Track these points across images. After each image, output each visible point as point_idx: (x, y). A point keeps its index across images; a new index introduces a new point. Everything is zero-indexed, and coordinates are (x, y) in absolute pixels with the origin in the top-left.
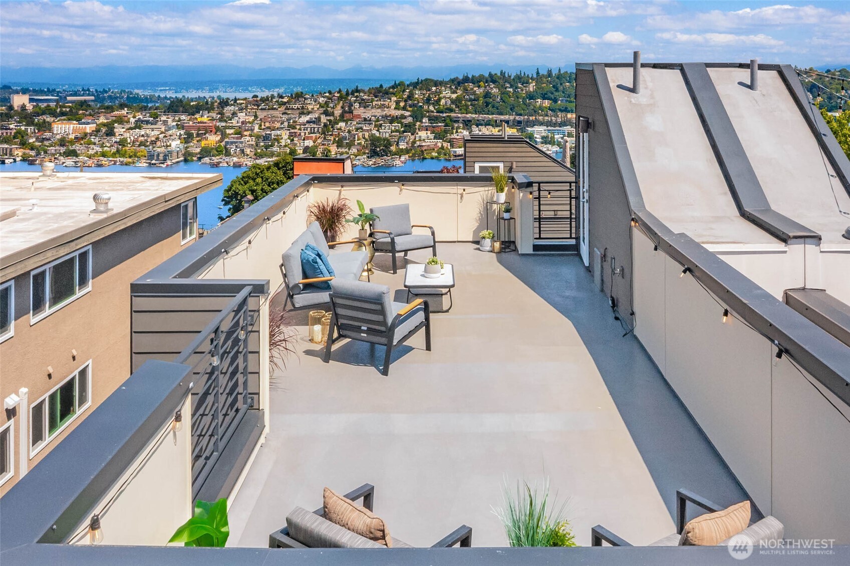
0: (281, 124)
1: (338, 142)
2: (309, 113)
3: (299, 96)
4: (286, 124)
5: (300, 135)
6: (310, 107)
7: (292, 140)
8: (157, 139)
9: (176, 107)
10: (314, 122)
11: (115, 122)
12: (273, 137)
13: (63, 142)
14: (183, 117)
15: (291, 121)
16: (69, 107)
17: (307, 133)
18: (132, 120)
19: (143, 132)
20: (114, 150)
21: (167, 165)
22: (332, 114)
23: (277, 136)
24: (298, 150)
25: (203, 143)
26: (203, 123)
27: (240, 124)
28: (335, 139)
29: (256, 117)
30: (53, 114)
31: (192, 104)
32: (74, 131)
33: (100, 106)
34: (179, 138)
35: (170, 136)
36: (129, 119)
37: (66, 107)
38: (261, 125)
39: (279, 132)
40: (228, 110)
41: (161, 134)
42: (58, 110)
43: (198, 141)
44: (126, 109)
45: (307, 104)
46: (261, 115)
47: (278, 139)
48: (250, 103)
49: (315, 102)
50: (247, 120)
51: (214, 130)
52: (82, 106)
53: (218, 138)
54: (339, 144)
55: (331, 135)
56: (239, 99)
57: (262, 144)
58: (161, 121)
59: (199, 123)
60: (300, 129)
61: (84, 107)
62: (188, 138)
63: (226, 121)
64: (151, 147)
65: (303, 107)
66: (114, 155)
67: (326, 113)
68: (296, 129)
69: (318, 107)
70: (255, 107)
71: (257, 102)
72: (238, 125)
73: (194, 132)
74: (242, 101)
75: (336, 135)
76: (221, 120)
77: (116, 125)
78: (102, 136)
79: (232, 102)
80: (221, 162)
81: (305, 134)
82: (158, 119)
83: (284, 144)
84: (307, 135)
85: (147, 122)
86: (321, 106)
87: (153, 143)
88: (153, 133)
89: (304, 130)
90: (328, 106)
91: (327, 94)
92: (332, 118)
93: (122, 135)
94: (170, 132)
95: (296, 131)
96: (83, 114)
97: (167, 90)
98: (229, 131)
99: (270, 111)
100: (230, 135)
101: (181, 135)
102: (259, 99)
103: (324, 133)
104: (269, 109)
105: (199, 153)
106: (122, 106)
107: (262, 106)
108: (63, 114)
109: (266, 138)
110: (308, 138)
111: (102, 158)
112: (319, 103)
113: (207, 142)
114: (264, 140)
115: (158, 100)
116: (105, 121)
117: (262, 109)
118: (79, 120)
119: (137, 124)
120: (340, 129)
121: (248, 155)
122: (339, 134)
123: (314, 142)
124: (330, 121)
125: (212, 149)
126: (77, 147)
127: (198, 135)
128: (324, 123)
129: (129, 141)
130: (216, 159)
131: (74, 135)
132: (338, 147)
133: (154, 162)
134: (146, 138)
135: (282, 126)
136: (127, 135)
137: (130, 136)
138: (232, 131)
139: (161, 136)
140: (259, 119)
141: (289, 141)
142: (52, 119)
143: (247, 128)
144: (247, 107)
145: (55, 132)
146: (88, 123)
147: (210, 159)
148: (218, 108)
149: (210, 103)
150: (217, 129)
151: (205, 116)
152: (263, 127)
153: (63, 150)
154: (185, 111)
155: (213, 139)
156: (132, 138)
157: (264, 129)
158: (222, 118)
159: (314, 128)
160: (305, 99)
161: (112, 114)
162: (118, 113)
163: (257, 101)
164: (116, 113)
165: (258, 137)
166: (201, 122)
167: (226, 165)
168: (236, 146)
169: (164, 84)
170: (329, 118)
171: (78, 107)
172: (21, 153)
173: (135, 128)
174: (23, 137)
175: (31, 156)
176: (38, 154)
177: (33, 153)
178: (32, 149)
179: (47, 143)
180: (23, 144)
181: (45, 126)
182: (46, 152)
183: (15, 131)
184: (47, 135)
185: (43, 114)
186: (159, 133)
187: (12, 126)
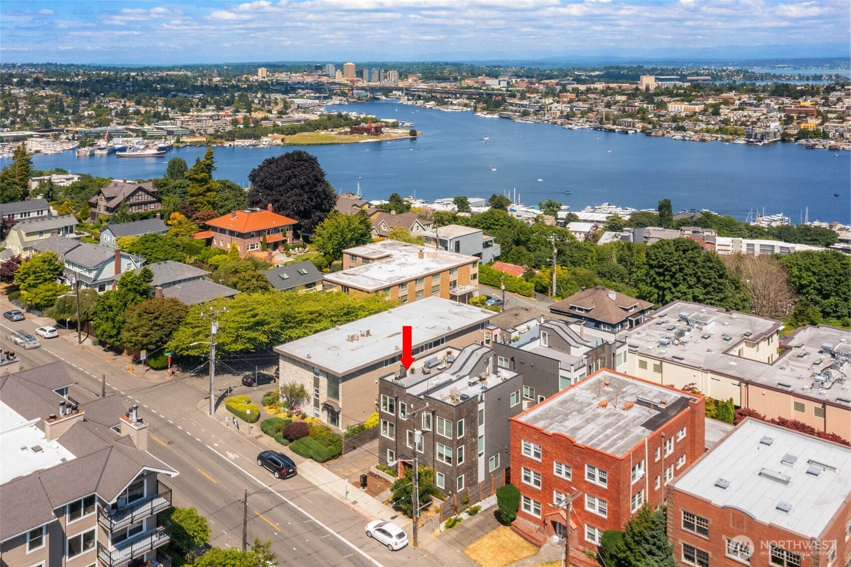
8: (758, 119)
9: (780, 91)
11: (722, 103)
13: (675, 119)
14: (786, 101)
18: (737, 102)
19: (745, 113)
20: (717, 127)
25: (802, 126)
26: (805, 107)
27: (844, 109)
30: (670, 95)
31: (797, 89)
32: (685, 110)
34: (779, 120)
35: (771, 117)
36: (735, 101)
40: (834, 95)
41: (762, 115)
42: (675, 91)
43: (798, 123)
44: (734, 92)
51: (815, 114)
52: (696, 87)
53: (819, 121)
56: (846, 85)
58: (764, 104)
59: (801, 107)
61: (697, 89)
62: (788, 120)
63: (829, 106)
64: (751, 127)
66: (717, 132)
72: (842, 109)
73: (795, 116)
74: (850, 87)
76: (824, 105)
77: (722, 106)
78: (709, 115)
79: (840, 87)
80: (817, 144)
82: (762, 102)
85: (751, 105)
87: (754, 123)
88: (755, 115)
93: (726, 115)
94: (772, 114)
96: (695, 96)
98: (830, 116)
100: (832, 119)
101: (781, 117)
105: (797, 135)
106: (731, 89)
108: (677, 95)
111: (706, 134)
113: (806, 125)
116: (714, 102)
118: (689, 101)
119: (741, 106)
121: (847, 139)
125: (810, 131)
126: (686, 124)
127: (798, 118)
129: (732, 120)
130: (812, 142)
131: (685, 113)
133: (752, 140)
134: (747, 118)
136: (731, 115)
137: (733, 116)
138: (834, 116)
139: (763, 117)
142: (669, 99)
143: (850, 113)
145: (670, 110)
146: (697, 105)
147: (807, 141)
148: (823, 93)
149: (815, 89)
150: (819, 113)
151: (809, 101)
153: (674, 125)
154: (789, 95)
155: (812, 123)
156: (735, 118)
158: (826, 102)
161: (720, 96)
162: (726, 95)
164: (724, 95)
166: (803, 106)
167: (822, 147)
168: (836, 130)
171: (692, 89)
172: (641, 126)
173: (739, 109)
174: (644, 113)
175: (649, 129)
176: (654, 127)
177: (650, 126)
178: (650, 123)
179: (662, 119)
180: (643, 119)
181: (662, 105)
182: (660, 126)
183: (638, 108)
184: (663, 112)
185: (663, 94)
186: (760, 114)
187: (637, 104)
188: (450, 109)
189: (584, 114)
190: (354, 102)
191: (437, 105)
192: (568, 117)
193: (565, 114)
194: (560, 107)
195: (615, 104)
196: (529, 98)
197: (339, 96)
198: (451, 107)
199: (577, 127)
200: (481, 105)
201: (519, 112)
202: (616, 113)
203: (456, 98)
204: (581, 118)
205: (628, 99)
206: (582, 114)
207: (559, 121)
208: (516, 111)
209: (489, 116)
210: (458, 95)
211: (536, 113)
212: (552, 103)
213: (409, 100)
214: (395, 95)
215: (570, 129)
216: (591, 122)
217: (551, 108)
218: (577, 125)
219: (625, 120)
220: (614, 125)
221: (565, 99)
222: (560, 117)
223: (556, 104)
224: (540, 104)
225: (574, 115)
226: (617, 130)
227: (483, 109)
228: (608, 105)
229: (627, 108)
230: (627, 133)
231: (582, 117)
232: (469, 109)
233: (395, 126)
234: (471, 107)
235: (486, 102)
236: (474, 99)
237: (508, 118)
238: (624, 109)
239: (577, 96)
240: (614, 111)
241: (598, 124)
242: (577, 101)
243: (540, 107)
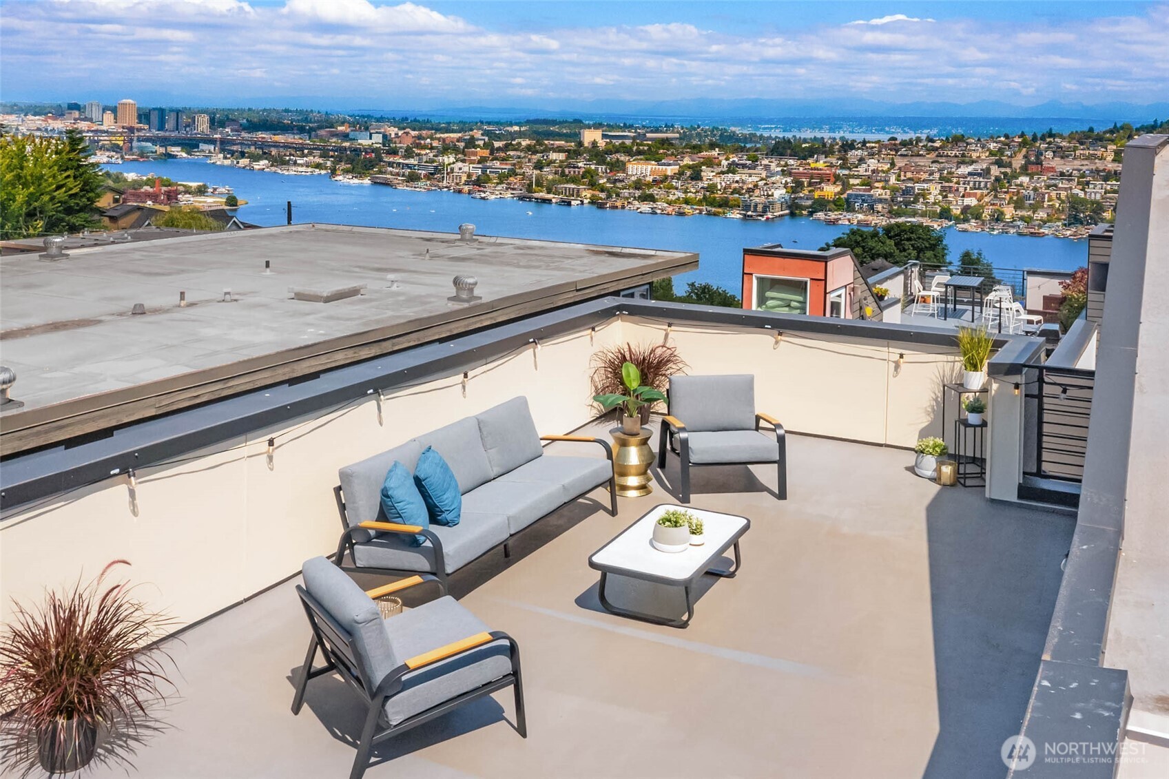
0: (930, 175)
1: (1016, 202)
2: (973, 162)
3: (958, 140)
4: (937, 176)
5: (957, 190)
6: (974, 155)
7: (946, 196)
8: (756, 186)
9: (781, 149)
10: (979, 175)
11: (703, 164)
12: (916, 191)
13: (638, 185)
14: (791, 162)
15: (946, 172)
16: (648, 145)
17: (968, 188)
18: (725, 163)
19: (737, 178)
20: (700, 196)
21: (768, 219)
22: (1010, 165)
23: (923, 190)
24: (954, 210)
25: (816, 195)
26: (818, 169)
27: (870, 173)
28: (1011, 198)
29: (893, 164)
30: (628, 151)
31: (804, 146)
32: (652, 172)
33: (687, 145)
34: (785, 187)
35: (773, 183)
36: (721, 161)
37: (645, 145)
38: (899, 176)
39: (926, 186)
40: (853, 155)
41: (761, 180)
42: (635, 148)
43: (809, 191)
44: (717, 149)
45: (970, 150)
46: (900, 162)
47: (924, 194)
48: (885, 146)
49: (983, 148)
50: (880, 169)
51: (832, 179)
52: (663, 145)
53: (838, 189)
54: (1019, 205)
55: (1005, 192)
56: (869, 142)
57: (900, 199)
58: (761, 165)
59: (812, 169)
60: (958, 183)
61: (665, 146)
62: (797, 187)
63: (850, 169)
64: (747, 196)
65: (963, 154)
66: (700, 202)
67: (999, 164)
68: (952, 182)
69: (987, 154)
70: (892, 153)
71: (895, 147)
72: (867, 173)
73: (805, 181)
74: (873, 145)
75: (1013, 192)
76: (842, 167)
77: (704, 167)
78: (686, 180)
79: (860, 145)
80: (840, 219)
81: (966, 189)
82: (759, 163)
83: (933, 201)
84: (968, 191)
85: (744, 166)
86: (992, 154)
87: (750, 191)
88: (750, 180)
89: (964, 184)
90: (1002, 154)
91: (1002, 139)
92: (1008, 170)
93: (710, 179)
94: (774, 179)
95: (951, 184)
96: (665, 153)
97: (772, 128)
98: (852, 181)
99: (914, 158)
100: (855, 185)
101: (786, 183)
102: (898, 142)
103: (994, 189)
104: (912, 156)
105: (811, 207)
106: (712, 146)
107: (903, 150)
108: (639, 153)
109: (906, 192)
110: (969, 195)
111: (684, 206)
112: (989, 149)
113: (822, 193)
114: (904, 194)
115: (761, 140)
116: (691, 163)
117: (901, 155)
118: (658, 161)
119: (729, 168)
120: (1021, 185)
121: (878, 212)
122: (1018, 192)
123: (979, 200)
124: (1005, 174)
125: (829, 202)
126: (654, 191)
127: (810, 184)
128: (996, 177)
129: (719, 187)
130: (833, 215)
131: (652, 177)
132: (1016, 208)
133: (750, 213)
134: (741, 185)
135: (931, 178)
136: (716, 180)
137: (720, 182)
138: (857, 181)
139: (761, 183)
140: (897, 168)
141: (940, 198)
142: (627, 158)
143: (879, 178)
144: (880, 151)
145: (630, 173)
146: (669, 165)
147: (826, 215)
148: (839, 151)
149: (828, 145)
150: (837, 178)
151: (821, 162)
152: (902, 178)
153: (638, 193)
154: (794, 155)
155: (830, 190)
156: (724, 184)
157: (903, 180)
158: (844, 164)
159: (980, 182)
160: (968, 144)
161: (699, 155)
162: (707, 153)
163: (895, 145)
164: (704, 153)
165: (894, 190)
166: (815, 169)
167: (847, 223)
168: (863, 201)
169: (770, 121)
170: (1003, 170)
171: (659, 145)
172: (589, 196)
173: (727, 172)
174: (592, 177)
175: (601, 199)
176: (609, 196)
177: (603, 195)
178: (602, 191)
179: (619, 185)
180: (593, 185)
181: (619, 166)
182: (618, 195)
183: (583, 170)
184: (621, 175)
185: (617, 152)
186: (758, 179)
187: (580, 165)
188: (292, 171)
189: (502, 178)
190: (134, 160)
191: (272, 166)
192: (479, 183)
193: (474, 178)
194: (466, 168)
195: (548, 165)
196: (418, 155)
197: (108, 150)
198: (294, 168)
199: (493, 197)
200: (343, 166)
201: (403, 176)
202: (550, 177)
203: (303, 156)
204: (498, 184)
205: (568, 158)
206: (499, 178)
207: (466, 188)
208: (398, 174)
209: (356, 181)
210: (306, 151)
211: (430, 176)
212: (454, 163)
213: (225, 158)
214: (203, 151)
215: (483, 198)
216: (513, 189)
217: (452, 170)
218: (493, 194)
219: (565, 186)
220: (548, 193)
221: (473, 158)
222: (467, 183)
223: (460, 164)
224: (435, 164)
225: (488, 180)
226: (554, 200)
227: (346, 172)
228: (539, 166)
229: (567, 171)
230: (569, 204)
231: (501, 183)
232: (323, 172)
233: (201, 191)
234: (326, 168)
235: (350, 161)
236: (332, 157)
237: (387, 184)
238: (563, 172)
239: (492, 153)
240: (548, 174)
241: (524, 192)
242: (492, 160)
243: (436, 168)
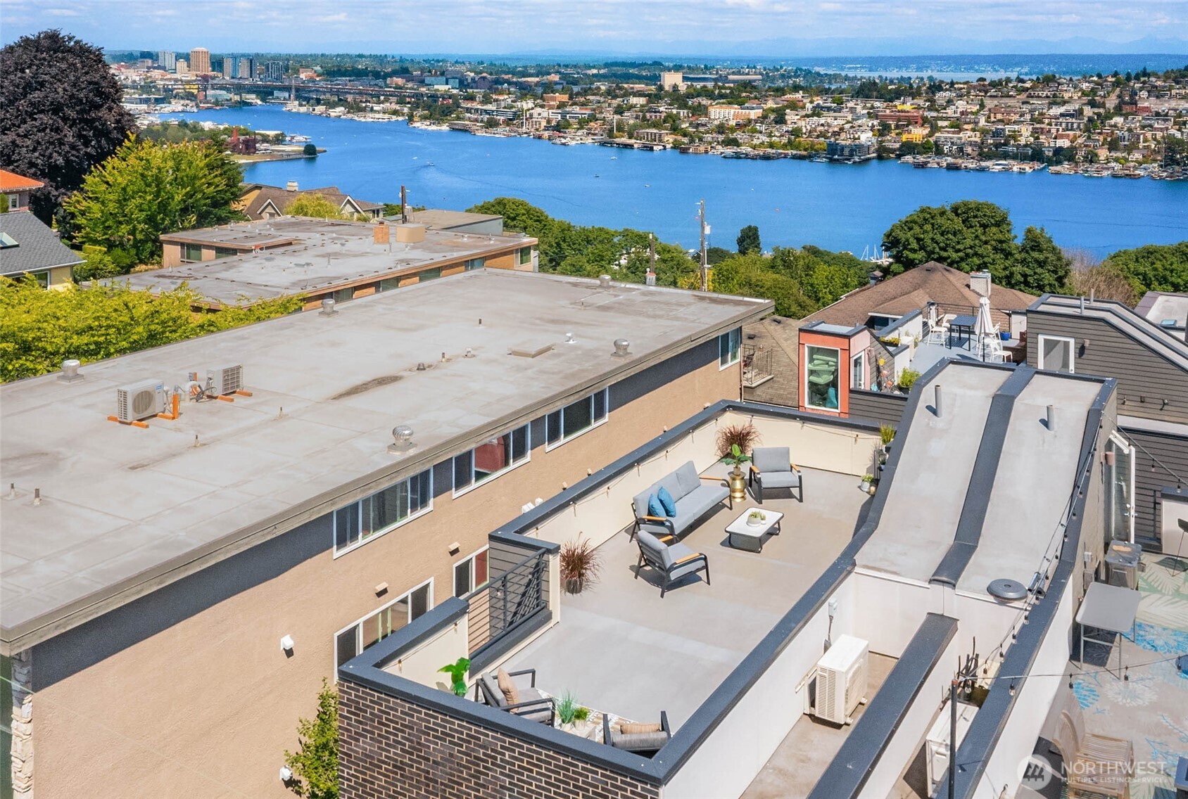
0: (1021, 116)
1: (1110, 144)
2: (1065, 103)
3: (1049, 80)
4: (1028, 117)
5: (1049, 131)
6: (1066, 96)
7: (1037, 138)
8: (842, 129)
9: (866, 90)
10: (1072, 116)
11: (787, 107)
12: (1007, 133)
13: (721, 129)
14: (877, 104)
15: (1037, 113)
16: (730, 88)
17: (1061, 130)
18: (809, 106)
19: (822, 121)
20: (785, 140)
21: (854, 162)
22: (1103, 105)
23: (1014, 131)
24: (1046, 152)
25: (904, 138)
26: (905, 112)
27: (958, 115)
28: (1105, 139)
29: (982, 106)
30: (710, 95)
31: (890, 87)
32: (736, 116)
33: (770, 87)
34: (871, 130)
35: (859, 126)
36: (805, 104)
37: (726, 88)
38: (989, 117)
39: (1016, 127)
40: (941, 97)
41: (846, 123)
42: (717, 92)
43: (897, 134)
44: (801, 92)
45: (1061, 91)
46: (990, 103)
47: (1015, 136)
48: (974, 87)
49: (1075, 88)
50: (969, 110)
51: (920, 121)
52: (745, 88)
53: (927, 131)
54: (1113, 146)
55: (1099, 133)
56: (957, 83)
57: (990, 141)
58: (847, 108)
59: (899, 111)
60: (1050, 124)
61: (748, 89)
62: (884, 130)
63: (938, 111)
64: (832, 140)
65: (1055, 94)
66: (784, 147)
67: (1092, 104)
68: (1043, 123)
69: (1080, 94)
70: (981, 94)
71: (984, 87)
72: (956, 115)
73: (893, 124)
74: (962, 86)
75: (1108, 133)
76: (930, 109)
77: (788, 111)
78: (770, 124)
79: (947, 87)
80: (929, 162)
81: (1058, 130)
82: (844, 105)
83: (1024, 143)
84: (1060, 132)
85: (829, 109)
86: (1084, 94)
87: (835, 134)
88: (836, 123)
89: (1056, 125)
90: (1095, 94)
91: (1095, 79)
92: (1102, 110)
93: (795, 123)
94: (860, 122)
95: (1042, 126)
96: (748, 97)
98: (940, 123)
99: (1004, 99)
100: (944, 128)
101: (873, 126)
102: (986, 83)
103: (1087, 130)
104: (1002, 97)
105: (899, 149)
106: (796, 88)
107: (993, 92)
108: (721, 96)
109: (997, 134)
110: (1062, 137)
112: (1081, 90)
113: (910, 136)
114: (994, 136)
115: (846, 80)
116: (775, 106)
117: (991, 96)
118: (741, 104)
119: (814, 111)
120: (1115, 126)
121: (968, 155)
122: (1112, 132)
123: (1072, 142)
124: (1099, 115)
125: (917, 145)
126: (738, 135)
127: (897, 127)
128: (1089, 117)
129: (804, 131)
130: (921, 159)
131: (735, 121)
132: (1110, 150)
133: (836, 157)
134: (826, 128)
135: (1022, 119)
136: (802, 123)
137: (805, 125)
138: (945, 123)
139: (847, 126)
140: (986, 109)
141: (1032, 139)
142: (709, 102)
143: (968, 120)
144: (969, 93)
145: (712, 117)
146: (753, 108)
147: (914, 158)
148: (927, 93)
149: (915, 86)
150: (925, 120)
151: (909, 104)
152: (993, 119)
154: (880, 97)
155: (918, 133)
156: (809, 128)
157: (993, 122)
158: (932, 106)
159: (1072, 123)
160: (1059, 84)
161: (783, 98)
162: (791, 96)
163: (984, 85)
164: (788, 96)
165: (984, 132)
166: (902, 111)
167: (936, 166)
168: (952, 143)
170: (1096, 110)
171: (741, 89)
172: (671, 140)
173: (812, 115)
174: (674, 121)
175: (684, 143)
176: (692, 141)
177: (686, 140)
178: (685, 135)
179: (702, 129)
180: (675, 129)
181: (700, 110)
182: (701, 139)
183: (665, 114)
184: (703, 120)
185: (699, 95)
186: (844, 122)
187: (661, 109)
188: (369, 118)
189: (582, 123)
190: (208, 108)
191: (348, 112)
192: (560, 128)
193: (554, 123)
194: (545, 113)
195: (629, 110)
196: (496, 100)
197: (182, 98)
198: (371, 115)
199: (574, 143)
200: (419, 112)
201: (482, 121)
202: (631, 122)
203: (379, 102)
204: (578, 129)
205: (649, 102)
206: (579, 123)
207: (546, 134)
208: (476, 120)
209: (434, 128)
210: (382, 98)
211: (508, 122)
212: (533, 109)
213: (301, 105)
214: (278, 98)
215: (564, 144)
216: (594, 134)
217: (531, 115)
218: (574, 139)
219: (647, 130)
220: (630, 138)
221: (552, 103)
222: (546, 129)
223: (539, 110)
224: (514, 110)
225: (568, 125)
226: (636, 146)
227: (424, 118)
228: (619, 111)
229: (648, 115)
230: (651, 149)
231: (582, 128)
232: (400, 119)
233: (279, 140)
234: (403, 115)
235: (428, 107)
236: (409, 103)
237: (465, 130)
238: (644, 116)
239: (571, 98)
240: (629, 119)
241: (605, 137)
242: (572, 105)
243: (515, 113)
